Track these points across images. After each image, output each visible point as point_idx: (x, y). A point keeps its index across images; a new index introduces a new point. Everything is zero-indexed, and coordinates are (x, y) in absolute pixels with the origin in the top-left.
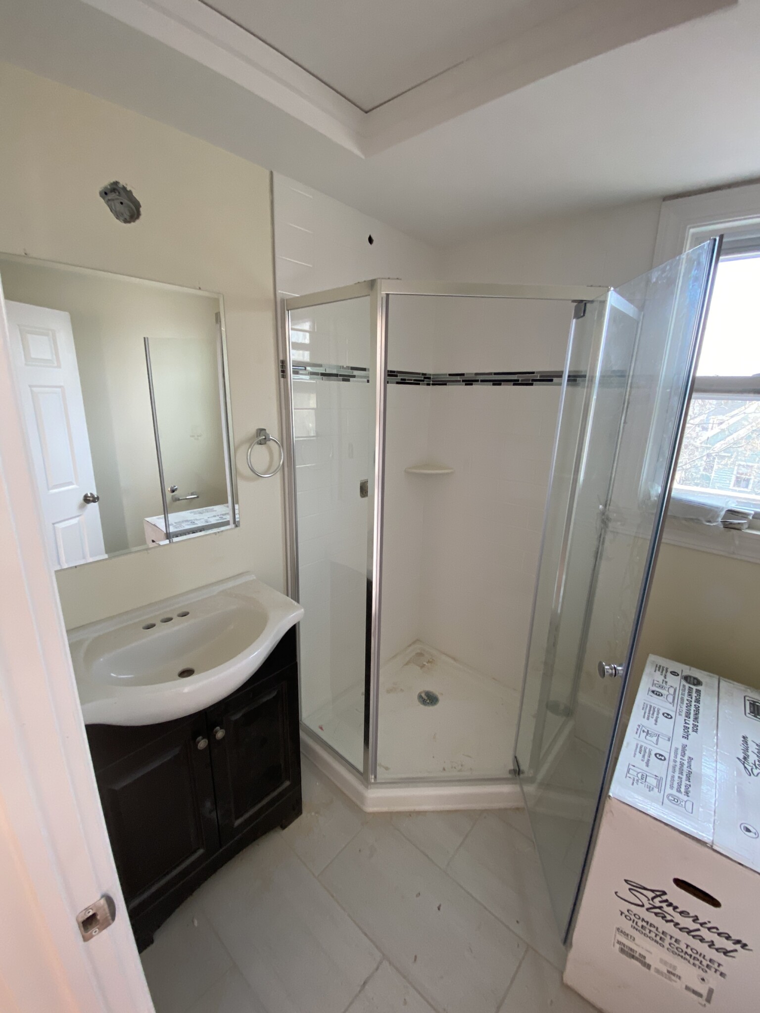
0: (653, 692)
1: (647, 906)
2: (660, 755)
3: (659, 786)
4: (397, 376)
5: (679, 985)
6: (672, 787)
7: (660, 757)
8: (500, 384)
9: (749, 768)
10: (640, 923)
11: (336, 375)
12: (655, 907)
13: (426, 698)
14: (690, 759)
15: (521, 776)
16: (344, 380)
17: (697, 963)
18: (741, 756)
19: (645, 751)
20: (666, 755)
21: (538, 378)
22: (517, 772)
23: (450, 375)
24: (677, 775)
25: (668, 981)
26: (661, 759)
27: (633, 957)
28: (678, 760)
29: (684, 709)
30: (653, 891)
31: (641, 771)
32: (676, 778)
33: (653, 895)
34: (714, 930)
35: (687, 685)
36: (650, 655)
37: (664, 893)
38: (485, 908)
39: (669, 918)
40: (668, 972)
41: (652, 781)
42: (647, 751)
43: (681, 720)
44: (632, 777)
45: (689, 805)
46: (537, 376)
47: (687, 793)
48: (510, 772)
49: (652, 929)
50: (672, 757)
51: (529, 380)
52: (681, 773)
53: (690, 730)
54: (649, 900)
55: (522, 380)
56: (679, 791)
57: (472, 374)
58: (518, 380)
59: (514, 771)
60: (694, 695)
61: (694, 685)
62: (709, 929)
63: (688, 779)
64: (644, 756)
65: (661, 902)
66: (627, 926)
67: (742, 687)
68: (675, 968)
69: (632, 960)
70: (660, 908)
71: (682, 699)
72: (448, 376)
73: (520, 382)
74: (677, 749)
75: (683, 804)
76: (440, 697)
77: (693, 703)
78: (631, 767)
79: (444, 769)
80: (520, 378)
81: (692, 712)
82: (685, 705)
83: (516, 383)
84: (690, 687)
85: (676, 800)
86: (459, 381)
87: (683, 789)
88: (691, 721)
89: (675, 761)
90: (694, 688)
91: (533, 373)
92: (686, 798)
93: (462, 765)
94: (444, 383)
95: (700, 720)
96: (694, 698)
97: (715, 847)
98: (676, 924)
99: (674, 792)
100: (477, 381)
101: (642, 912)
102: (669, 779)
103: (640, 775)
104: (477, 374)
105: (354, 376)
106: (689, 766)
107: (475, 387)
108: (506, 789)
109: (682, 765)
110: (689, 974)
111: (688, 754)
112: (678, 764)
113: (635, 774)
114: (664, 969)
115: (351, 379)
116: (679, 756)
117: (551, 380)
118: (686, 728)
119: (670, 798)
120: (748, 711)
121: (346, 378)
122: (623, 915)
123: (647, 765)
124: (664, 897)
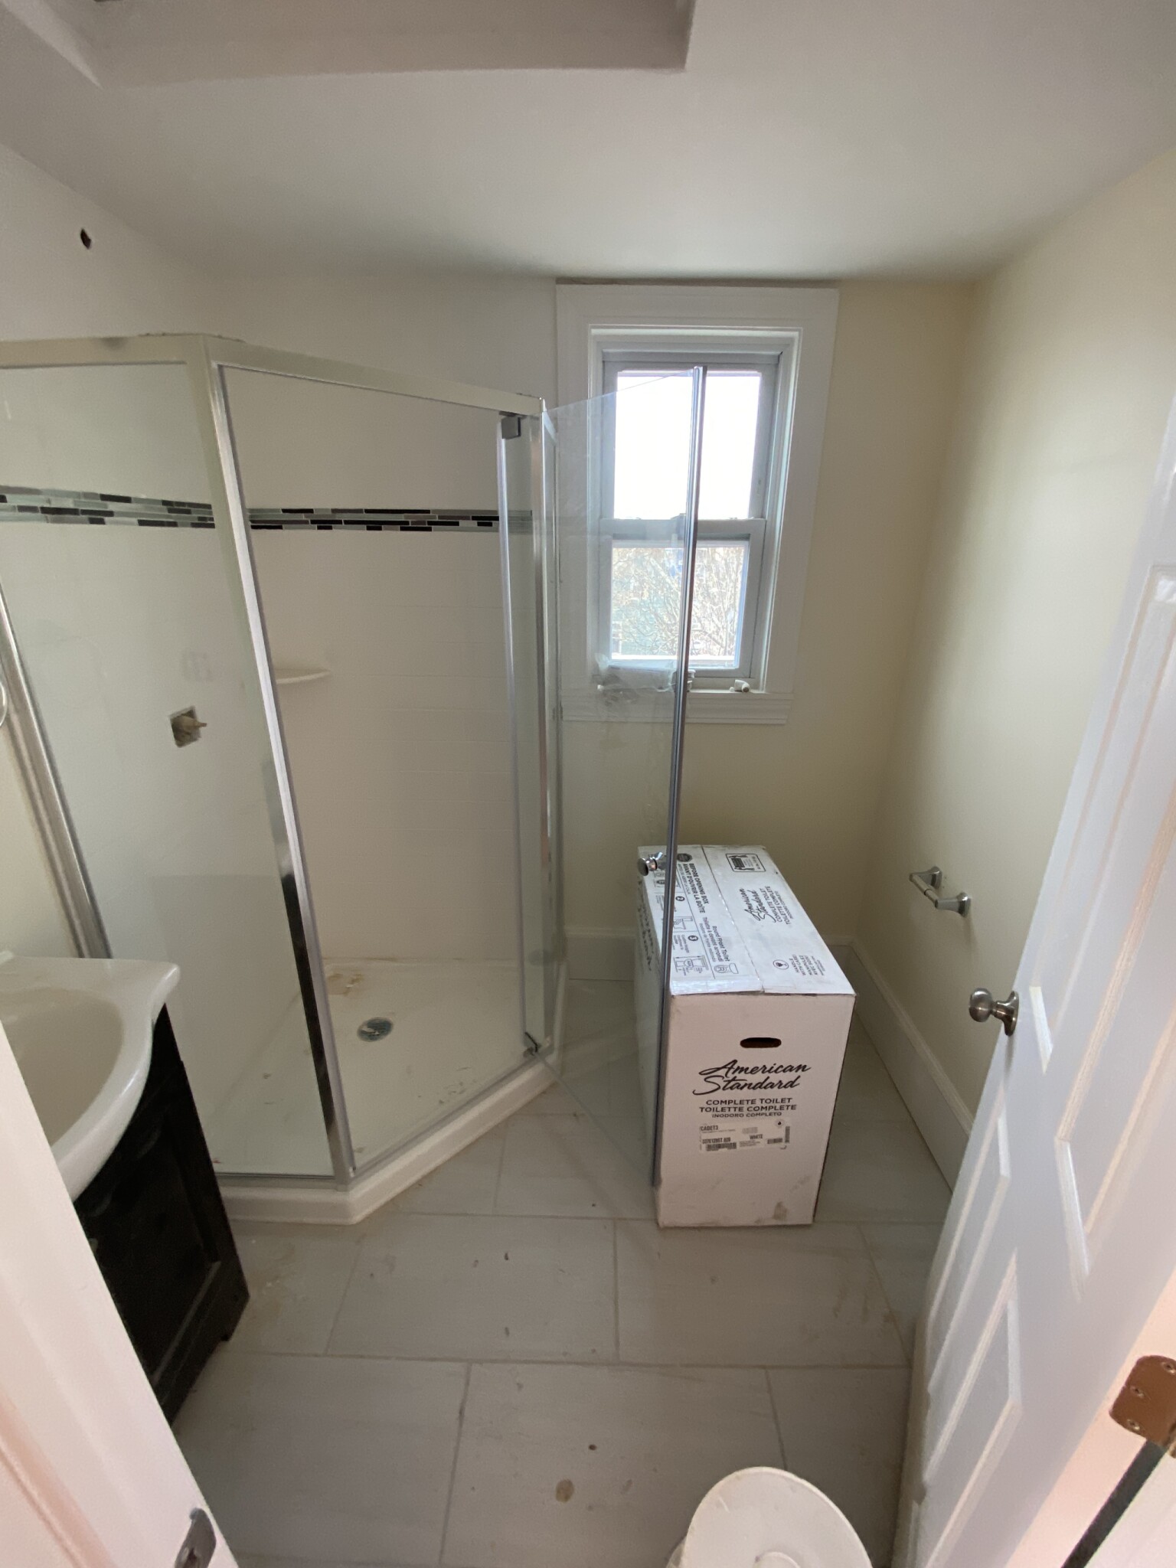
0: (658, 882)
1: (723, 1084)
2: (693, 937)
3: (705, 965)
4: (188, 512)
5: (763, 1142)
6: (714, 960)
7: (693, 938)
8: (380, 529)
9: (757, 914)
10: (719, 1107)
11: (74, 512)
12: (729, 1082)
13: (372, 1030)
14: (715, 928)
15: (540, 1050)
16: (93, 521)
17: (772, 1110)
18: (746, 907)
19: (680, 940)
20: (696, 934)
21: (437, 520)
22: (533, 1050)
23: (285, 511)
24: (712, 947)
25: (754, 1147)
26: (694, 940)
27: (719, 1147)
28: (707, 933)
29: (689, 886)
30: (725, 1067)
31: (685, 959)
32: (713, 950)
33: (726, 1070)
34: (780, 1069)
35: (682, 863)
36: (639, 848)
37: (735, 1062)
38: (557, 1217)
39: (742, 1083)
40: (752, 1137)
41: (698, 963)
42: (681, 938)
43: (691, 897)
44: (681, 968)
45: (733, 968)
46: (434, 517)
47: (727, 959)
48: (525, 1054)
49: (732, 1105)
50: (702, 935)
51: (424, 523)
52: (715, 944)
53: (702, 903)
54: (723, 1078)
55: (413, 523)
56: (721, 960)
57: (327, 510)
58: (407, 523)
59: (530, 1050)
60: (690, 870)
61: (687, 861)
62: (776, 1071)
63: (721, 944)
64: (681, 945)
65: (733, 1073)
66: (708, 1118)
67: (720, 847)
68: (755, 1129)
69: (720, 1150)
70: (734, 1079)
71: (684, 878)
72: (282, 513)
73: (410, 525)
74: (701, 925)
75: (728, 969)
76: (391, 1019)
77: (694, 878)
78: (676, 960)
79: (441, 1102)
80: (410, 519)
81: (697, 887)
82: (688, 882)
83: (405, 527)
84: (684, 865)
85: (722, 969)
86: (306, 522)
87: (723, 957)
88: (699, 895)
89: (705, 936)
90: (688, 863)
91: (428, 512)
92: (727, 963)
93: (461, 1084)
94: (277, 526)
95: (705, 890)
96: (692, 873)
97: (766, 991)
98: (749, 1086)
99: (718, 963)
100: (339, 522)
101: (721, 1095)
102: (709, 954)
103: (686, 963)
104: (335, 511)
105: (111, 514)
106: (717, 935)
107: (337, 534)
108: (527, 1076)
109: (711, 936)
110: (767, 1126)
111: (711, 924)
112: (708, 937)
113: (682, 964)
114: (747, 1138)
115: (106, 519)
116: (706, 930)
117: (457, 524)
118: (699, 903)
119: (718, 969)
120: (734, 867)
121: (97, 518)
122: (704, 1110)
123: (688, 951)
124: (735, 1067)
